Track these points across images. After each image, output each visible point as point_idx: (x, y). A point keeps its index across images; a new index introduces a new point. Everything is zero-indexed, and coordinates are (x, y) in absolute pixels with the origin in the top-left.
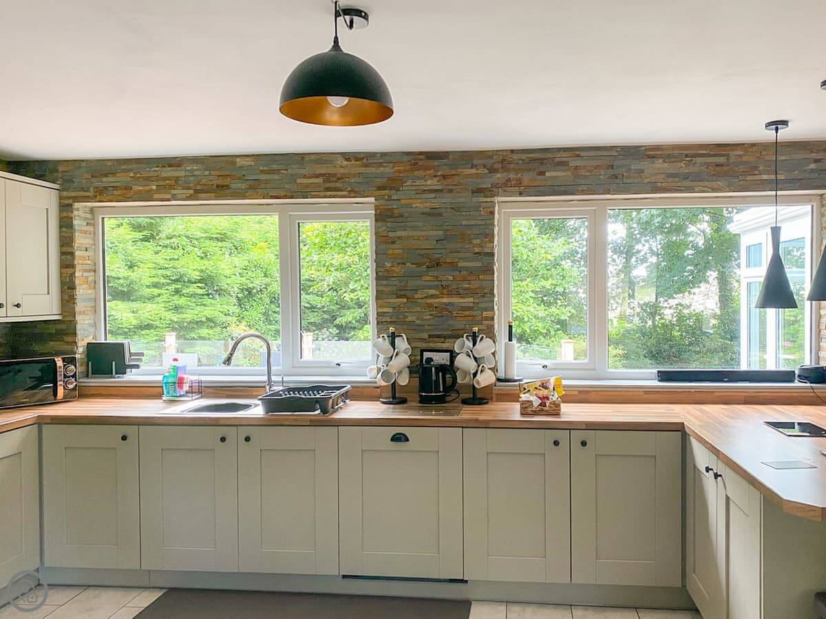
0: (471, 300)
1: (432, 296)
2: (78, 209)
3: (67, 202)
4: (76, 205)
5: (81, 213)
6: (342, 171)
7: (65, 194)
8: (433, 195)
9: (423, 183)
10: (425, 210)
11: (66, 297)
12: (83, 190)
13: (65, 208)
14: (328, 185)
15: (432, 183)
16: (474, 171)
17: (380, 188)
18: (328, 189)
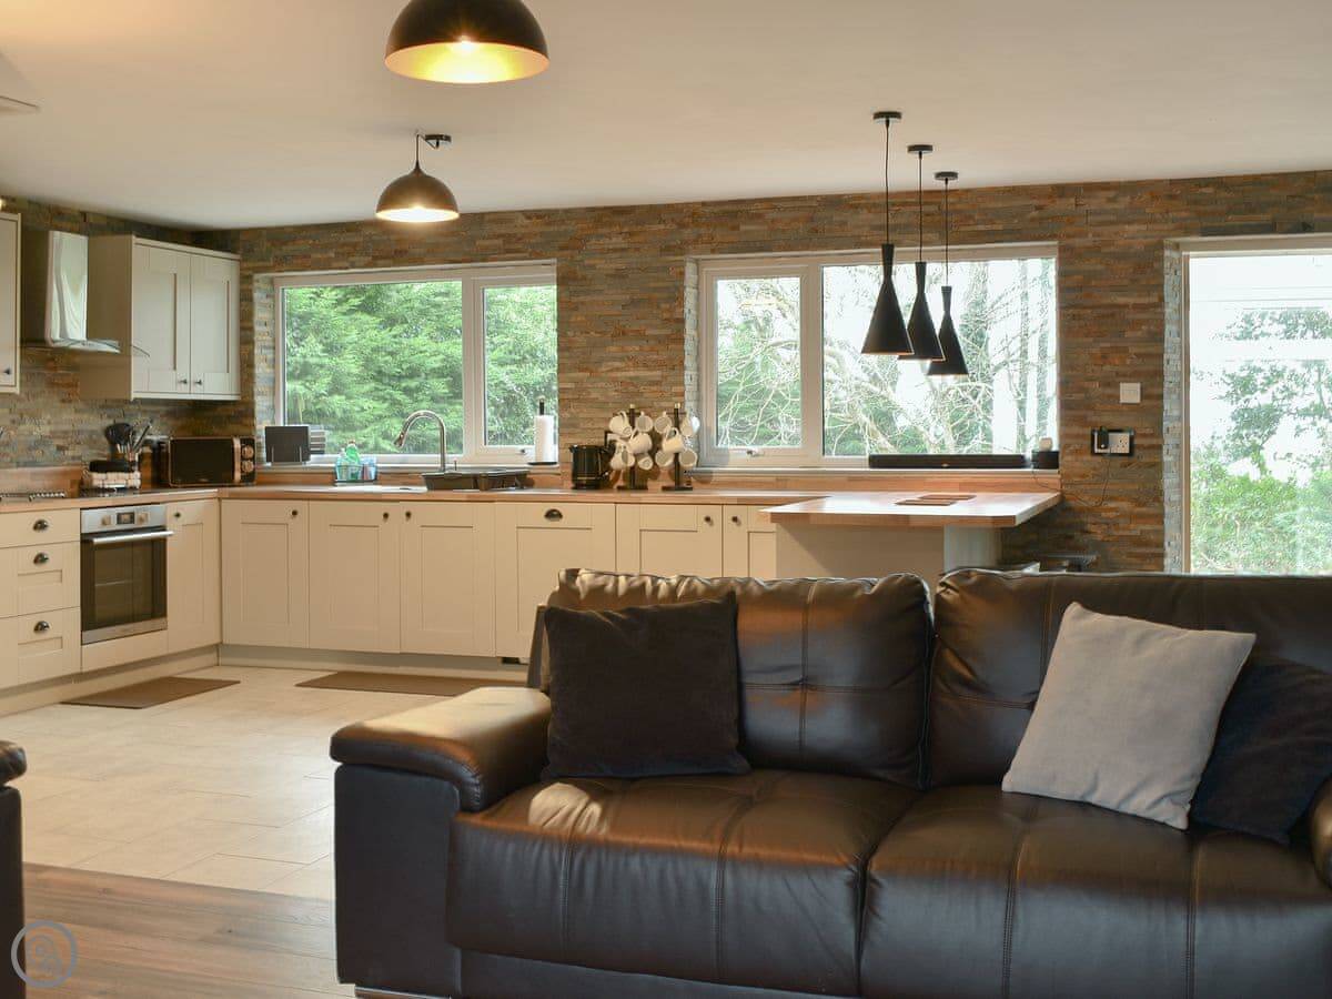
0: (659, 373)
1: (618, 369)
2: (258, 281)
3: (247, 273)
4: (256, 276)
5: (261, 285)
6: (523, 230)
7: (245, 265)
8: (618, 255)
9: (607, 241)
10: (610, 272)
11: (245, 377)
12: (263, 260)
13: (245, 279)
14: (507, 247)
15: (618, 241)
16: (662, 227)
17: (562, 248)
18: (508, 251)
